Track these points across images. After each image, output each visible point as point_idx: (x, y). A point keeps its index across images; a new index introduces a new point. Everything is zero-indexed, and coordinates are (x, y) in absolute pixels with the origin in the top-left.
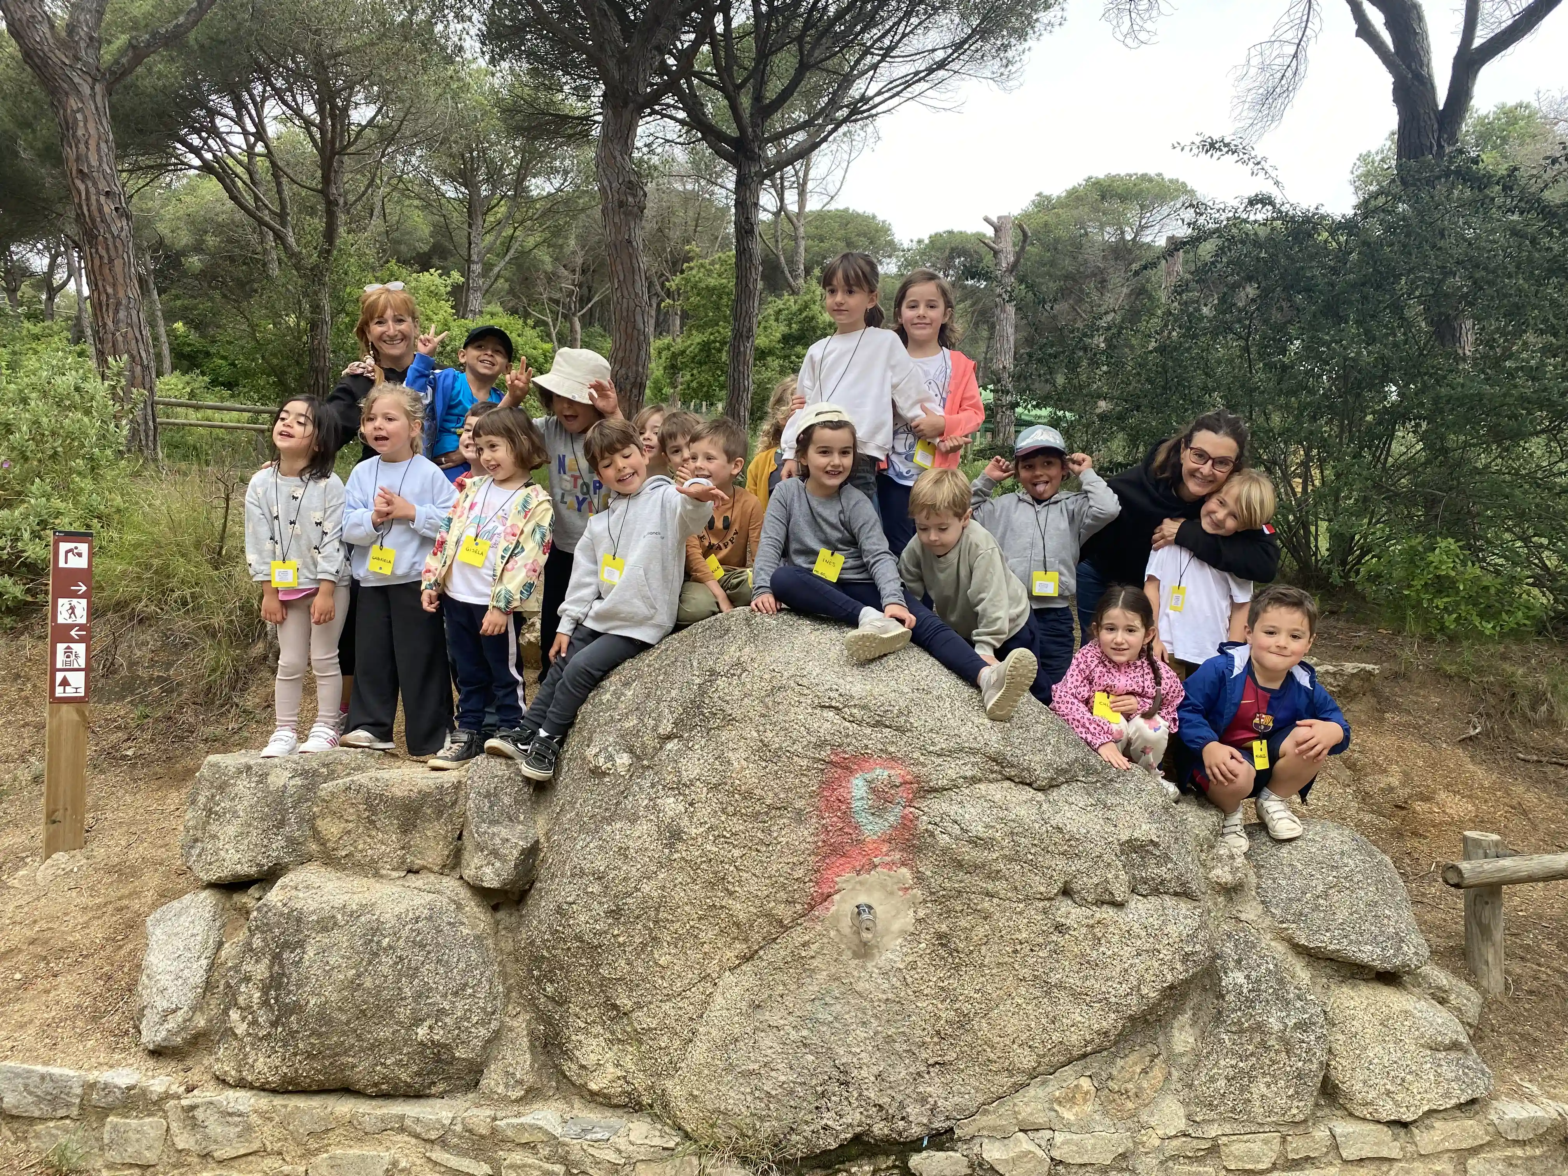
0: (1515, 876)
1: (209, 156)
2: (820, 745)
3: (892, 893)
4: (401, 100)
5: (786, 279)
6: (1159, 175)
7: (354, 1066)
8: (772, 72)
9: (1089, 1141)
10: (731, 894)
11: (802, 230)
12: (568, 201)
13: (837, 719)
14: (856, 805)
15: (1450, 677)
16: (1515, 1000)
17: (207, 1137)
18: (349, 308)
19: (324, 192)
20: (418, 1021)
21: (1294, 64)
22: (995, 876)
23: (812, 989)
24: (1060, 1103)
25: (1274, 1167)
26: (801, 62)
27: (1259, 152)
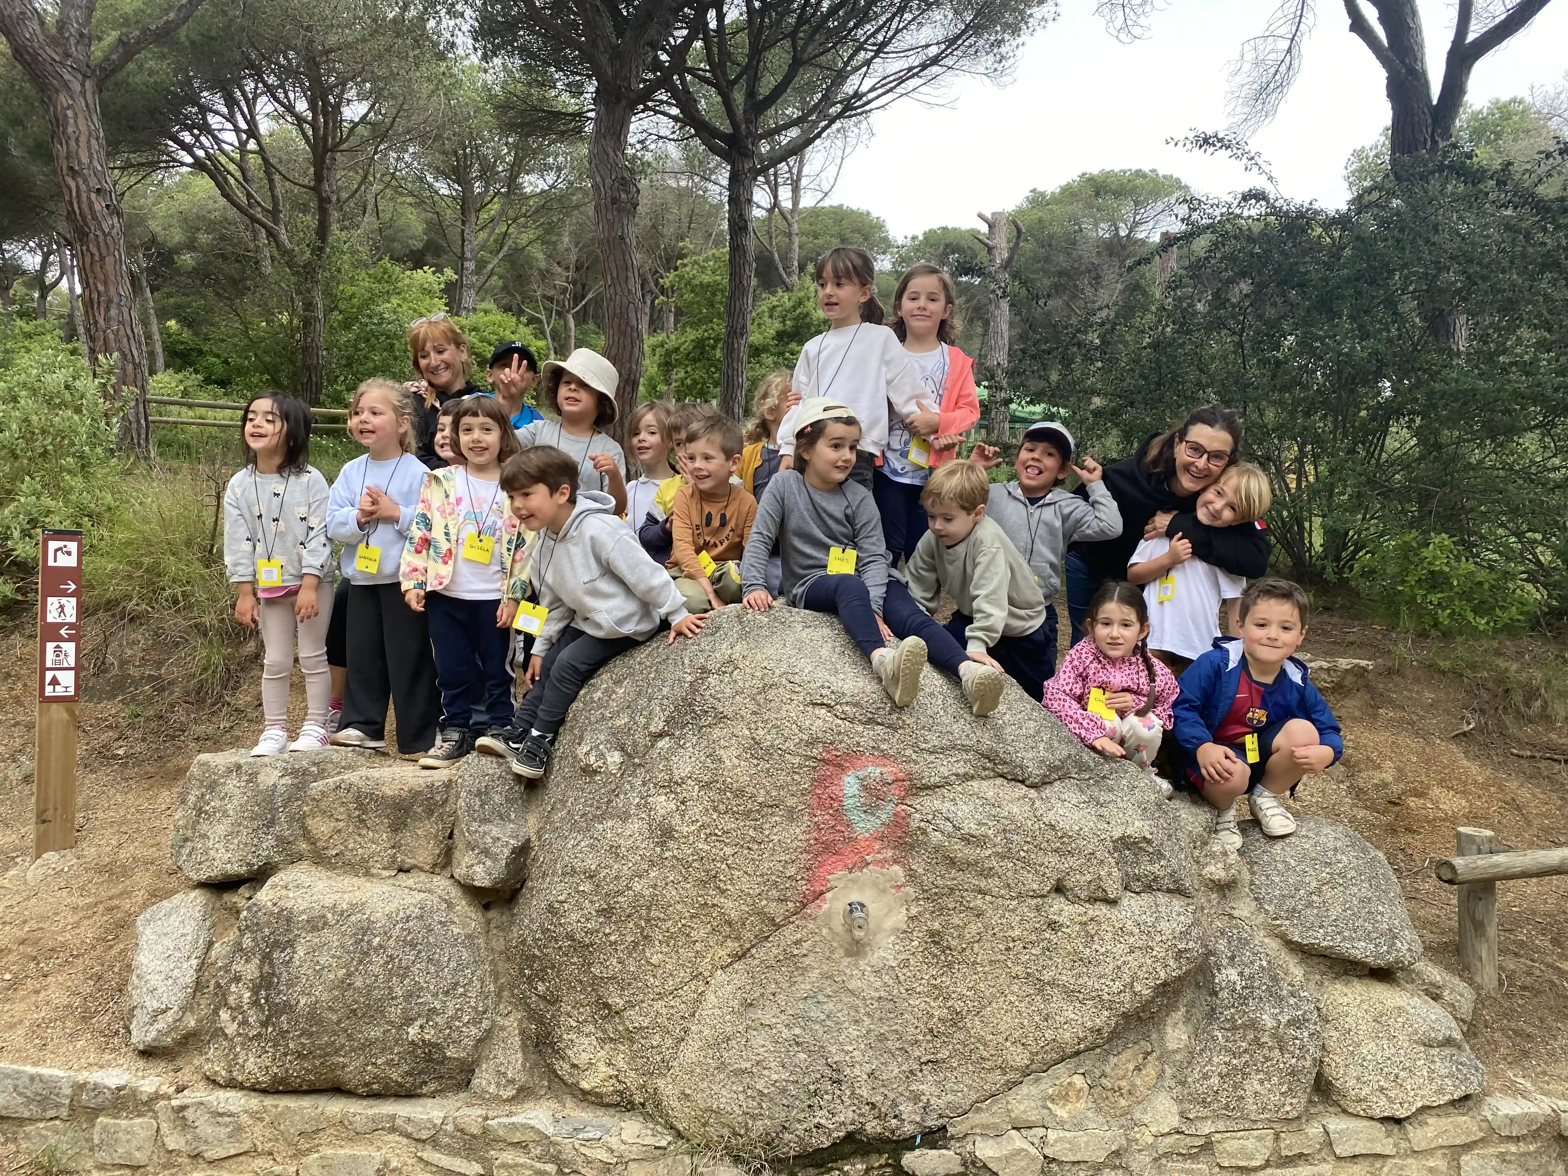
0: (1508, 872)
1: (201, 153)
2: (812, 743)
3: (884, 891)
4: (393, 96)
5: (780, 276)
6: (1154, 171)
7: (345, 1066)
8: (765, 68)
9: (1082, 1138)
10: (723, 892)
11: (796, 226)
12: (562, 198)
13: (829, 717)
14: (849, 803)
15: (1444, 673)
16: (1509, 996)
17: (197, 1138)
18: (343, 305)
19: (316, 189)
20: (409, 1021)
21: (1288, 59)
22: (987, 873)
23: (804, 987)
24: (1053, 1101)
25: (1267, 1164)
26: (794, 58)
27: (1253, 148)
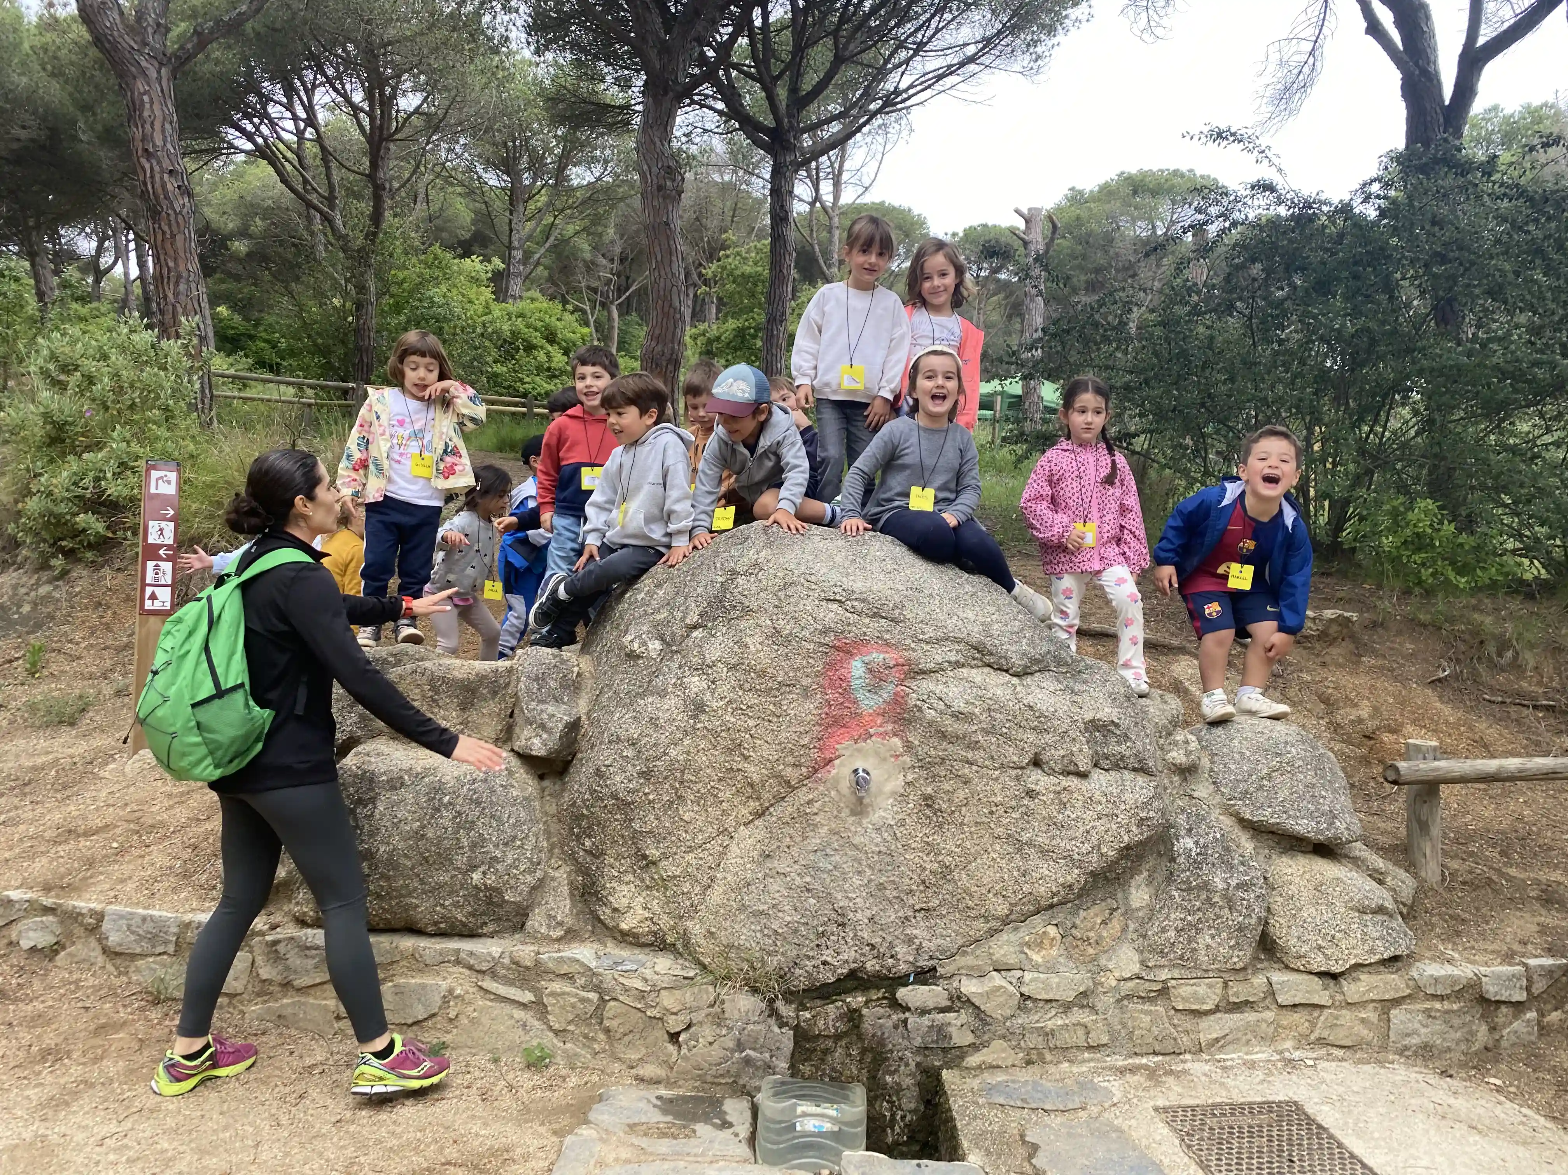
0: (1449, 776)
1: (260, 140)
2: (825, 632)
3: (885, 759)
4: (446, 88)
5: (820, 268)
6: (1190, 171)
7: (417, 906)
8: (808, 65)
9: (1054, 980)
10: (746, 758)
11: (836, 220)
12: (608, 189)
13: (841, 611)
14: (855, 683)
15: (1425, 626)
16: (1450, 889)
17: (287, 968)
18: (394, 289)
19: (372, 177)
20: (473, 868)
21: (1311, 60)
22: (974, 746)
23: (815, 841)
24: (1029, 947)
25: (1217, 1009)
26: (836, 56)
27: (1263, 142)
